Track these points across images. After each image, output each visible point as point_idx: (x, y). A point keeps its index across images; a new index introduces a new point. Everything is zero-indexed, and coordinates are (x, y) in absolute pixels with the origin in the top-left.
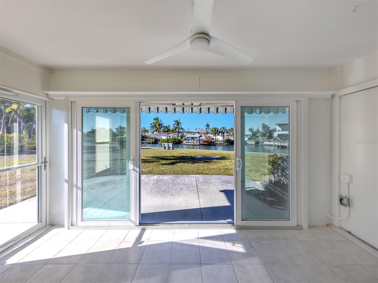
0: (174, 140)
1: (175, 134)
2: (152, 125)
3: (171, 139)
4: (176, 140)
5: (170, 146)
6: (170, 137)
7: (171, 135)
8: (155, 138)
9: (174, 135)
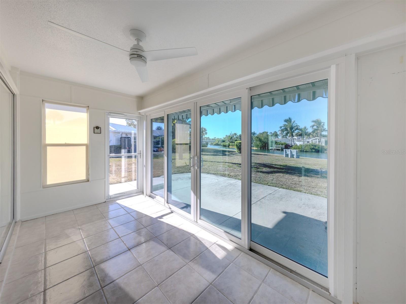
0: (312, 147)
1: (316, 139)
2: (282, 128)
3: (307, 145)
4: (315, 146)
5: (293, 153)
6: (308, 142)
7: (310, 140)
8: (285, 143)
9: (314, 140)
